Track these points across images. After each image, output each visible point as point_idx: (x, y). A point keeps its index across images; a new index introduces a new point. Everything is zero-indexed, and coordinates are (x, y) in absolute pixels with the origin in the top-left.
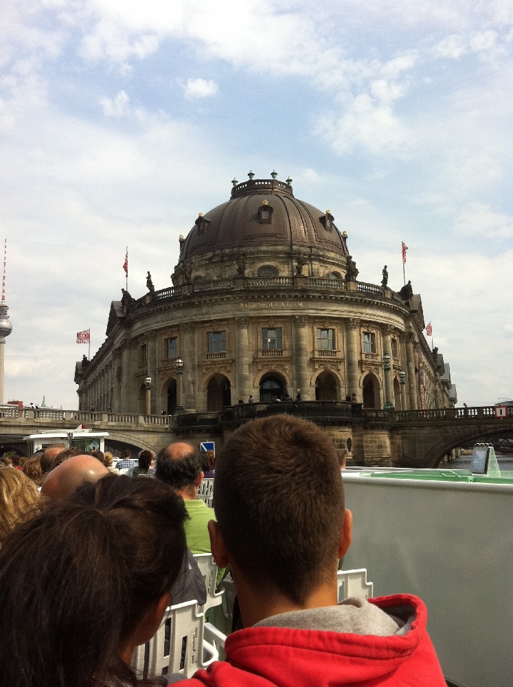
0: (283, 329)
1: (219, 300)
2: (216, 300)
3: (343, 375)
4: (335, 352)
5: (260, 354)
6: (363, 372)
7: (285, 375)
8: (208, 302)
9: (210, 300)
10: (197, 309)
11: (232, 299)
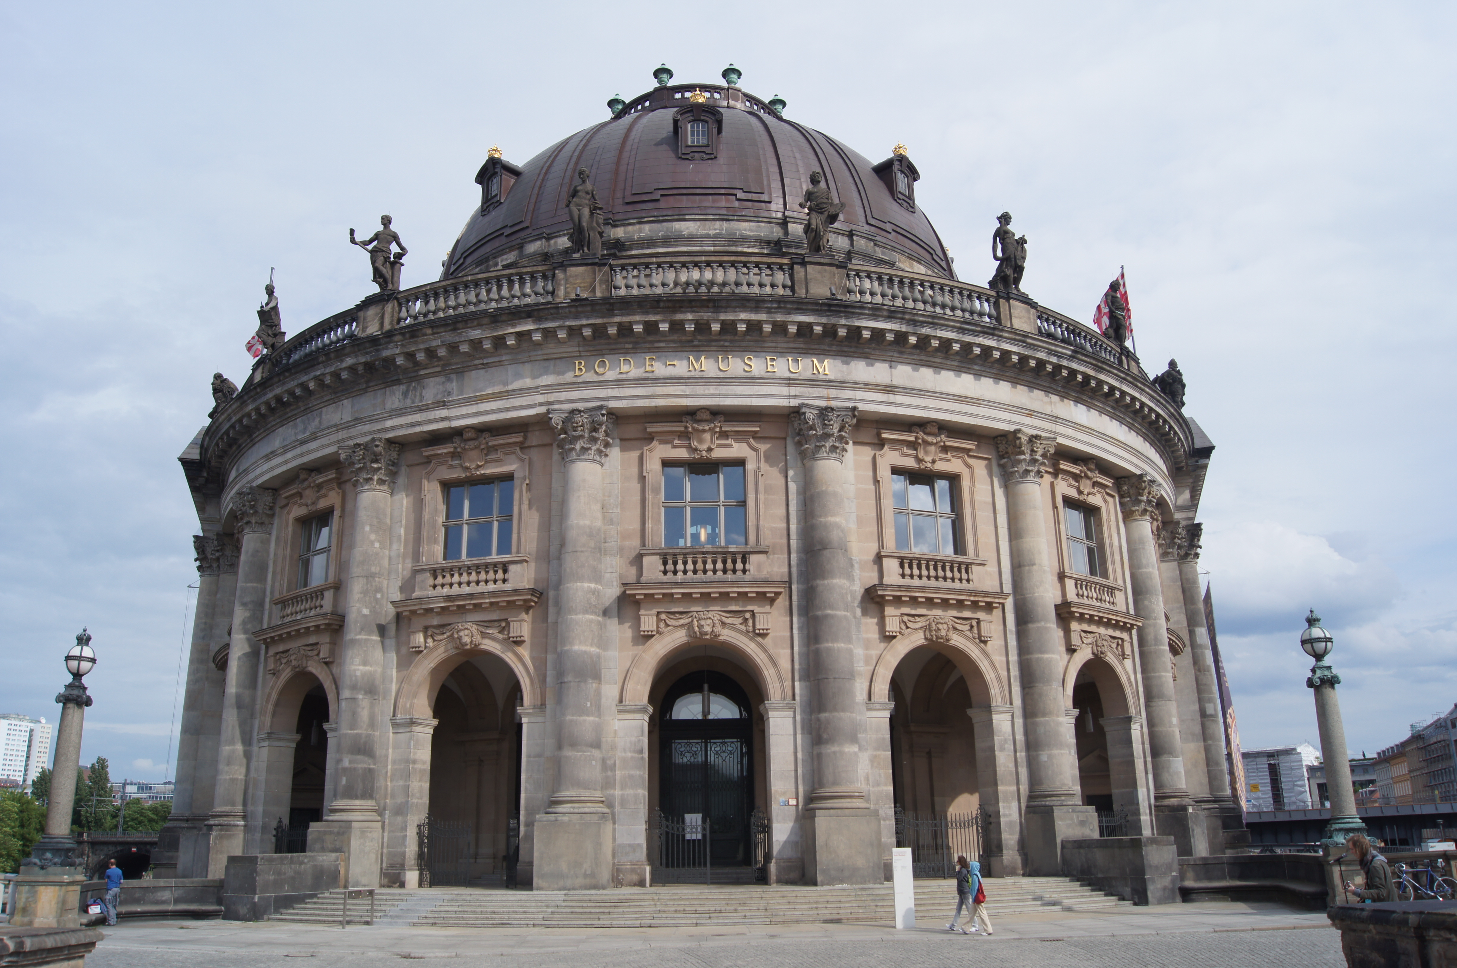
0: (750, 466)
1: (487, 345)
2: (476, 344)
3: (999, 659)
4: (968, 567)
5: (652, 566)
6: (1071, 650)
7: (759, 657)
8: (442, 352)
9: (453, 348)
10: (403, 387)
11: (537, 337)
